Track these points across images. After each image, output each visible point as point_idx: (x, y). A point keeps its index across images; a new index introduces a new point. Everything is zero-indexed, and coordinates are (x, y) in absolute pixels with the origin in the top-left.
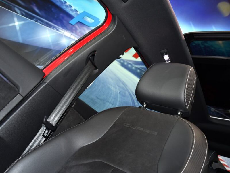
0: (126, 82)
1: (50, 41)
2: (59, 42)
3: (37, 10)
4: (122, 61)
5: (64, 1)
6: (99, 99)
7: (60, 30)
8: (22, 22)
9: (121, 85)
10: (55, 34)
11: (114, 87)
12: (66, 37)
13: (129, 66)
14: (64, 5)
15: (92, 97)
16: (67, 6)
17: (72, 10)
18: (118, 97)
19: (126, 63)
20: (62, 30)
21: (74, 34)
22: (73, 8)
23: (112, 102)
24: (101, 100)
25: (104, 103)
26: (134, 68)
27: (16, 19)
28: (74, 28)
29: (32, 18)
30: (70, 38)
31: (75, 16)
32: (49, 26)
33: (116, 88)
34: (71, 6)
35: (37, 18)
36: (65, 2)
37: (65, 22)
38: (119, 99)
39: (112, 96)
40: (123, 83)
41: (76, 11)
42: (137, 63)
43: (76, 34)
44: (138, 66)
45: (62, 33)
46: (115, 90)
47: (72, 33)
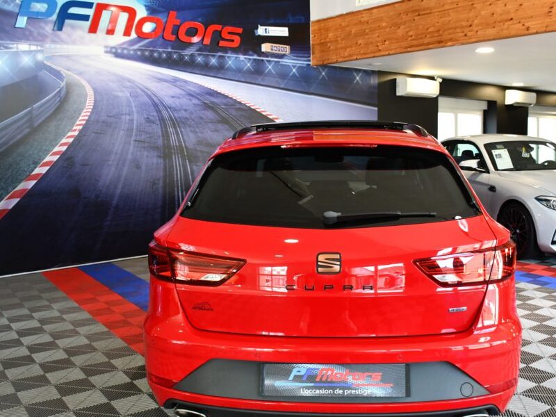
0: (131, 77)
1: (7, 70)
2: (21, 65)
4: (114, 50)
7: (11, 46)
9: (128, 84)
10: (7, 56)
11: (121, 91)
12: (24, 52)
13: (125, 52)
15: (103, 118)
18: (130, 102)
19: (119, 51)
20: (13, 44)
21: (33, 43)
23: (127, 112)
24: (114, 116)
25: (120, 119)
26: (132, 52)
28: (27, 33)
30: (30, 52)
33: (123, 92)
37: (8, 28)
38: (133, 104)
39: (124, 104)
40: (129, 81)
42: (132, 43)
43: (35, 39)
44: (136, 47)
45: (15, 50)
46: (123, 94)
47: (29, 42)
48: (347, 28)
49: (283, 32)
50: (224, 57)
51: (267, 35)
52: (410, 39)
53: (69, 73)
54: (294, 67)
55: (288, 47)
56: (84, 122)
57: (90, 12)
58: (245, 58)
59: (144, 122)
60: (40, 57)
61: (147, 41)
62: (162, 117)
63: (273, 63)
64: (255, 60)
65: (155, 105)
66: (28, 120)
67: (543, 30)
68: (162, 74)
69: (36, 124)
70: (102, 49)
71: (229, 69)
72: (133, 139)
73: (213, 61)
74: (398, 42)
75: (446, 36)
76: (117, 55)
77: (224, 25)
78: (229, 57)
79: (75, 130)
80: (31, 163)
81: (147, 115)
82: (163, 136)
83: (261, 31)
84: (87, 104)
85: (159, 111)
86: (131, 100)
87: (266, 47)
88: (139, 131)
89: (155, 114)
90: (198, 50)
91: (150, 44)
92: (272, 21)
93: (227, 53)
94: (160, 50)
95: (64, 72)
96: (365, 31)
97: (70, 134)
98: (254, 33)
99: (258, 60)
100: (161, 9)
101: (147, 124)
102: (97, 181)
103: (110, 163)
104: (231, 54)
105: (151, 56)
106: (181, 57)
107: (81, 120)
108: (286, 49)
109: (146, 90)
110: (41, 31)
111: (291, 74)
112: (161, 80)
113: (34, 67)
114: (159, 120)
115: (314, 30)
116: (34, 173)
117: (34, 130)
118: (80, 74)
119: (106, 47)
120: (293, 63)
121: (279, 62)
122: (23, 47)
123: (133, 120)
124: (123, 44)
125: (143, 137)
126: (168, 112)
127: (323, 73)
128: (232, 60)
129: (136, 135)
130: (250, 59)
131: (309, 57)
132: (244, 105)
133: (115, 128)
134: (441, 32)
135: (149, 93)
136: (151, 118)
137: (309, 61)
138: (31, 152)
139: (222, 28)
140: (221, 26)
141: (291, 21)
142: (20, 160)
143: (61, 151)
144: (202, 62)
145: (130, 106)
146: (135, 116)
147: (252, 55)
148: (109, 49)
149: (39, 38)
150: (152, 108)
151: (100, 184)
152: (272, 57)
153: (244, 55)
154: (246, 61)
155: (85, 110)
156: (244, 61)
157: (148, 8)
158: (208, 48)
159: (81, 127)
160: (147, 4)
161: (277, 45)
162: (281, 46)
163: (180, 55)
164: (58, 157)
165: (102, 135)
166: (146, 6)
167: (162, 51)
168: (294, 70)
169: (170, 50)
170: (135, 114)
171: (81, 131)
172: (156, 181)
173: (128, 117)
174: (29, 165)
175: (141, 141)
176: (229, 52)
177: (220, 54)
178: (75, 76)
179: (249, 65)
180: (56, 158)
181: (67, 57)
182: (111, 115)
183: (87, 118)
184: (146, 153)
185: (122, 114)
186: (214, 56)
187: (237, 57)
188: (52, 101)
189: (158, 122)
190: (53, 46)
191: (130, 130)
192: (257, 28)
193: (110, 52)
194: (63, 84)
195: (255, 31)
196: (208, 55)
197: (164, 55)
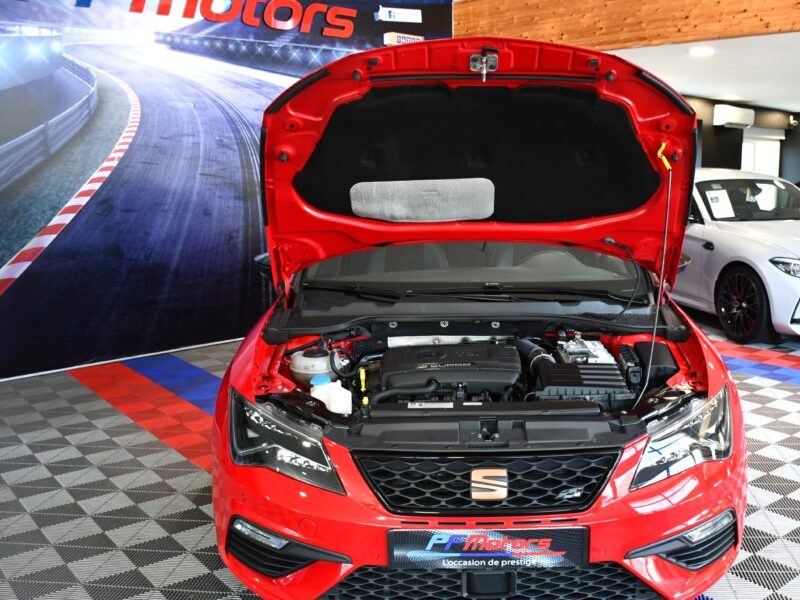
0: (195, 80)
2: (26, 60)
4: (169, 39)
6: (165, 139)
9: (191, 90)
11: (180, 101)
12: (31, 39)
13: (186, 41)
15: (155, 140)
18: (195, 118)
19: (177, 40)
20: (14, 25)
23: (190, 132)
24: (170, 138)
25: (180, 142)
26: (196, 42)
33: (184, 102)
38: (199, 121)
39: (185, 120)
40: (193, 85)
42: (197, 28)
43: (48, 20)
44: (202, 34)
45: (18, 35)
46: (184, 105)
47: (39, 23)
48: (508, 14)
49: (414, 16)
50: (330, 51)
51: (392, 20)
52: (599, 32)
53: (102, 72)
55: (420, 37)
56: (126, 147)
59: (214, 146)
60: (56, 47)
61: (219, 26)
62: (242, 139)
65: (231, 121)
66: (41, 144)
67: (789, 28)
68: (240, 75)
69: (53, 150)
70: (153, 37)
72: (199, 171)
73: (315, 57)
74: (582, 36)
75: (649, 31)
76: (175, 46)
78: (337, 52)
79: (113, 159)
80: (47, 208)
81: (220, 136)
82: (243, 167)
83: (384, 14)
84: (130, 120)
85: (236, 131)
86: (196, 113)
87: (389, 38)
88: (208, 160)
89: (231, 134)
90: (295, 40)
91: (223, 31)
92: (399, 1)
93: (333, 45)
94: (238, 39)
95: (94, 71)
96: (533, 19)
97: (106, 164)
98: (373, 17)
101: (220, 150)
102: (147, 234)
103: (166, 207)
104: (340, 47)
105: (225, 48)
106: (268, 51)
107: (120, 144)
109: (218, 99)
112: (239, 84)
114: (238, 143)
115: (458, 15)
116: (51, 224)
117: (51, 159)
118: (119, 74)
119: (158, 33)
122: (29, 30)
123: (198, 144)
124: (184, 29)
125: (214, 168)
126: (250, 132)
129: (204, 166)
133: (172, 155)
134: (643, 25)
135: (222, 103)
136: (225, 140)
138: (46, 192)
141: (426, 1)
142: (31, 205)
143: (92, 191)
144: (299, 59)
145: (193, 123)
146: (202, 139)
148: (161, 37)
149: (55, 17)
150: (227, 124)
151: (151, 239)
153: (360, 48)
155: (127, 129)
158: (308, 38)
159: (121, 154)
161: (406, 35)
162: (411, 36)
163: (267, 47)
164: (88, 198)
165: (154, 166)
167: (240, 42)
169: (252, 40)
170: (202, 135)
171: (122, 161)
172: (234, 234)
173: (191, 139)
174: (44, 212)
175: (211, 175)
176: (338, 44)
177: (324, 47)
178: (112, 77)
180: (84, 201)
181: (98, 47)
182: (165, 136)
183: (130, 140)
184: (218, 193)
185: (183, 135)
186: (316, 50)
188: (77, 115)
189: (236, 147)
190: (77, 30)
191: (195, 158)
192: (377, 10)
193: (164, 42)
194: (93, 89)
195: (375, 14)
196: (307, 48)
197: (244, 48)
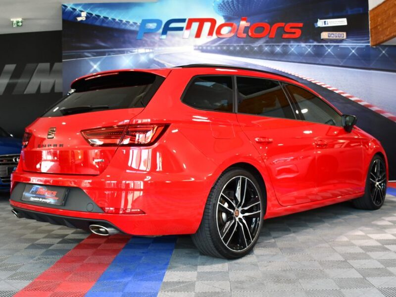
1: (131, 65)
2: (140, 62)
3: (103, 44)
4: (200, 48)
5: (119, 20)
7: (134, 51)
8: (99, 63)
10: (131, 57)
12: (142, 54)
13: (209, 48)
14: (121, 24)
16: (125, 24)
17: (131, 25)
19: (204, 48)
20: (135, 49)
21: (148, 48)
22: (131, 23)
26: (213, 48)
27: (92, 63)
28: (144, 42)
29: (103, 54)
30: (146, 53)
31: (137, 29)
32: (123, 52)
34: (128, 22)
35: (108, 52)
36: (121, 21)
37: (132, 41)
41: (135, 23)
42: (214, 41)
43: (149, 45)
44: (217, 44)
45: (136, 53)
47: (145, 48)
48: (388, 12)
50: (287, 45)
51: (326, 26)
54: (353, 48)
55: (345, 33)
57: (184, 25)
58: (306, 45)
60: (151, 56)
61: (225, 39)
63: (332, 47)
64: (315, 46)
70: (193, 48)
71: (292, 54)
73: (278, 49)
76: (203, 51)
77: (287, 22)
78: (291, 46)
83: (320, 23)
87: (324, 35)
90: (267, 42)
92: (331, 15)
93: (289, 42)
94: (235, 45)
95: (167, 64)
98: (314, 26)
99: (318, 46)
100: (235, 17)
104: (293, 43)
105: (228, 49)
106: (251, 49)
108: (344, 35)
110: (153, 40)
111: (350, 55)
113: (147, 62)
115: (371, 18)
119: (195, 46)
120: (352, 45)
121: (338, 46)
122: (141, 50)
124: (207, 43)
127: (384, 52)
128: (294, 47)
130: (310, 46)
131: (369, 39)
132: (306, 80)
137: (369, 42)
139: (285, 25)
140: (284, 24)
141: (349, 13)
144: (268, 51)
147: (313, 42)
148: (197, 48)
149: (152, 44)
152: (331, 43)
153: (305, 42)
154: (307, 47)
156: (306, 47)
157: (225, 17)
158: (274, 40)
160: (224, 15)
161: (334, 33)
162: (338, 33)
163: (250, 47)
166: (224, 16)
167: (237, 46)
168: (353, 51)
169: (242, 44)
176: (292, 42)
177: (284, 44)
179: (309, 50)
181: (169, 54)
186: (278, 46)
187: (298, 45)
190: (160, 48)
192: (317, 22)
193: (198, 49)
195: (315, 24)
196: (273, 45)
197: (238, 48)
